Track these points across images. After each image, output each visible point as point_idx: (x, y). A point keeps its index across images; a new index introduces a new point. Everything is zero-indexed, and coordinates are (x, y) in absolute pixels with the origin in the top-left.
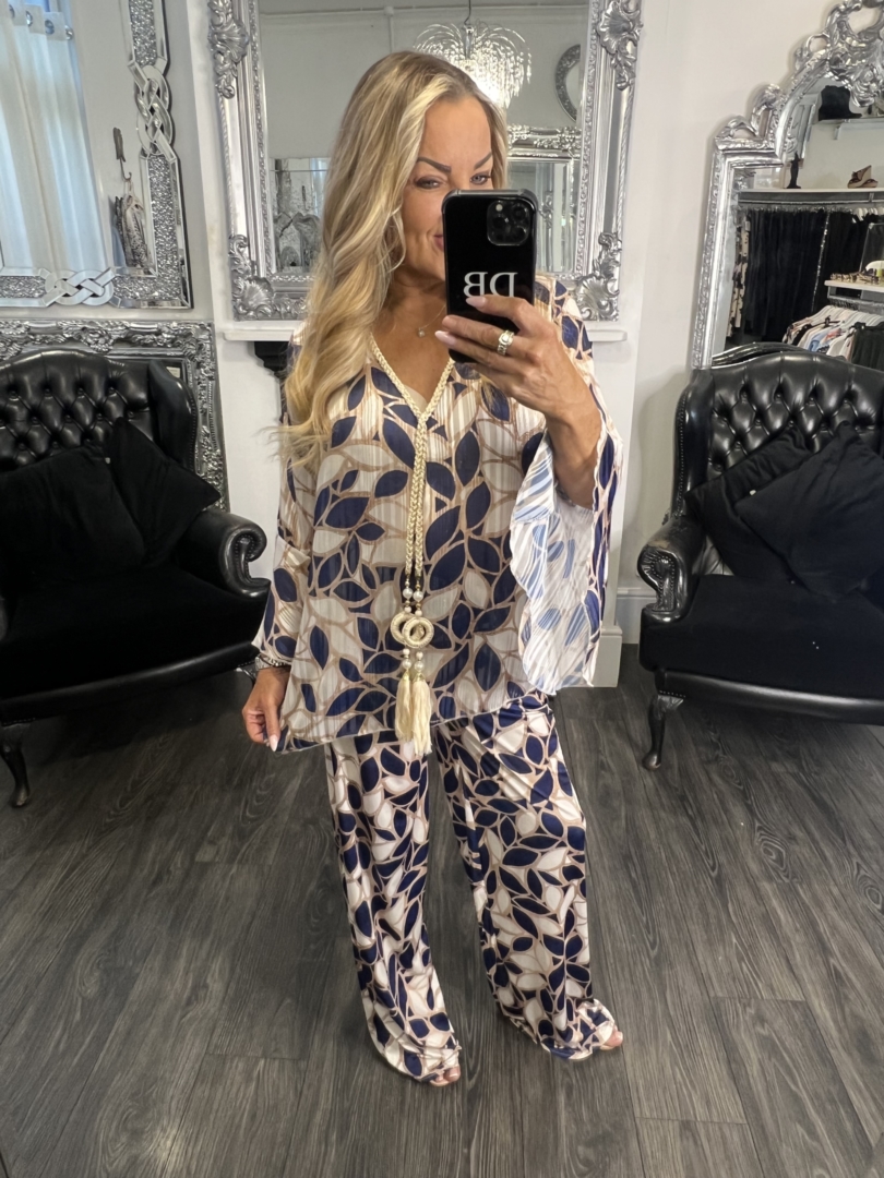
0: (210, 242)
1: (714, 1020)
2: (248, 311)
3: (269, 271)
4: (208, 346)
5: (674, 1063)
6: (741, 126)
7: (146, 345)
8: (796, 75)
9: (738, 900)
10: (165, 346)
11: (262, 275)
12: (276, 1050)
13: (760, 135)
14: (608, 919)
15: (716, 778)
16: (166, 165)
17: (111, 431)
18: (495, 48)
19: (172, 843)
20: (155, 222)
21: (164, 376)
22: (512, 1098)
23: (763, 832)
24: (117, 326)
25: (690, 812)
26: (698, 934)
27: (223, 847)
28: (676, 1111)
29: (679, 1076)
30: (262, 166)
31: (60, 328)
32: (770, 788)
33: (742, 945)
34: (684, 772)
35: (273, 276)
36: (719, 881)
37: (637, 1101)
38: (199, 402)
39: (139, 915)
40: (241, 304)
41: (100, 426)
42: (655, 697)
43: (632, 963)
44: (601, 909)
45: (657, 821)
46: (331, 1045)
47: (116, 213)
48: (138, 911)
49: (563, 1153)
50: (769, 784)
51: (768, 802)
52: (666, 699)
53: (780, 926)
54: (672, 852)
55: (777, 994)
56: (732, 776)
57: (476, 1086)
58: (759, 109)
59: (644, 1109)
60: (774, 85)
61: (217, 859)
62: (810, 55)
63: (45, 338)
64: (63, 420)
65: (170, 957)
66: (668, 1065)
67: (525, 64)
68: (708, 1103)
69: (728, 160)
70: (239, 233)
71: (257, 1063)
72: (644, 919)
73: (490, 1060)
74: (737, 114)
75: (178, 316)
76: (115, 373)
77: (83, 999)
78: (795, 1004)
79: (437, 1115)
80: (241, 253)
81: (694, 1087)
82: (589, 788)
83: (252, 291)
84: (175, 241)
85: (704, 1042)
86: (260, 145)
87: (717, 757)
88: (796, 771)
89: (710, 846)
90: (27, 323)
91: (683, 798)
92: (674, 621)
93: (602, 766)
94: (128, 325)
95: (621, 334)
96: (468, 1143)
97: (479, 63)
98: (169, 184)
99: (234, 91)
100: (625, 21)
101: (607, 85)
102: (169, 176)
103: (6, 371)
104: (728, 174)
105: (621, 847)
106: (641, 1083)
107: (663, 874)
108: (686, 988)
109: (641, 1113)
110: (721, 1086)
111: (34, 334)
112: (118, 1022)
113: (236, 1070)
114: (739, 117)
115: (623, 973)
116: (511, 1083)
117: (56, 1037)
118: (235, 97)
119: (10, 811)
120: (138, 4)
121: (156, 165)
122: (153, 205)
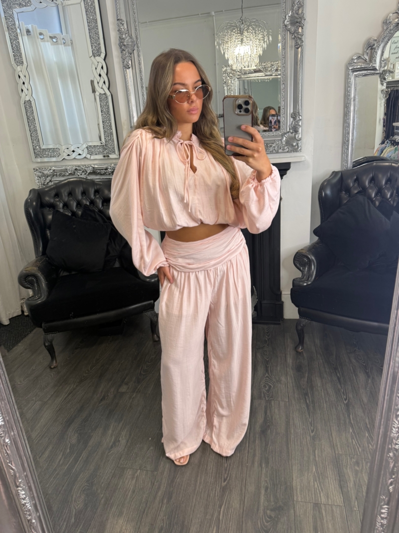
1: (336, 463)
5: (315, 480)
9: (355, 414)
10: (109, 174)
12: (145, 467)
13: (369, 61)
14: (293, 420)
15: (353, 360)
16: (107, 97)
19: (110, 384)
22: (241, 490)
24: (89, 167)
25: (338, 375)
26: (334, 428)
27: (131, 386)
28: (313, 499)
29: (316, 486)
31: (67, 169)
33: (354, 433)
34: (338, 357)
36: (347, 405)
37: (296, 494)
39: (95, 412)
43: (302, 438)
44: (291, 415)
45: (322, 379)
49: (260, 513)
54: (328, 393)
56: (361, 359)
57: (226, 485)
59: (298, 497)
60: (374, 37)
61: (128, 391)
62: (390, 21)
63: (61, 174)
65: (106, 429)
66: (312, 480)
68: (328, 497)
69: (354, 73)
71: (137, 472)
72: (310, 420)
73: (234, 476)
75: (114, 161)
77: (71, 444)
79: (209, 495)
81: (322, 490)
82: (292, 363)
85: (330, 473)
87: (355, 350)
89: (345, 390)
90: (53, 168)
91: (336, 368)
94: (94, 166)
95: (303, 158)
96: (220, 507)
97: (246, 37)
98: (108, 106)
99: (130, 66)
100: (297, 18)
101: (291, 47)
102: (108, 102)
103: (54, 188)
104: (355, 80)
105: (304, 389)
106: (299, 487)
107: (322, 401)
108: (325, 449)
109: (297, 499)
110: (335, 491)
111: (56, 173)
112: (83, 453)
113: (129, 473)
114: (358, 54)
115: (297, 442)
116: (242, 484)
117: (60, 458)
118: (131, 68)
119: (48, 370)
120: (93, 31)
121: (103, 97)
122: (102, 115)
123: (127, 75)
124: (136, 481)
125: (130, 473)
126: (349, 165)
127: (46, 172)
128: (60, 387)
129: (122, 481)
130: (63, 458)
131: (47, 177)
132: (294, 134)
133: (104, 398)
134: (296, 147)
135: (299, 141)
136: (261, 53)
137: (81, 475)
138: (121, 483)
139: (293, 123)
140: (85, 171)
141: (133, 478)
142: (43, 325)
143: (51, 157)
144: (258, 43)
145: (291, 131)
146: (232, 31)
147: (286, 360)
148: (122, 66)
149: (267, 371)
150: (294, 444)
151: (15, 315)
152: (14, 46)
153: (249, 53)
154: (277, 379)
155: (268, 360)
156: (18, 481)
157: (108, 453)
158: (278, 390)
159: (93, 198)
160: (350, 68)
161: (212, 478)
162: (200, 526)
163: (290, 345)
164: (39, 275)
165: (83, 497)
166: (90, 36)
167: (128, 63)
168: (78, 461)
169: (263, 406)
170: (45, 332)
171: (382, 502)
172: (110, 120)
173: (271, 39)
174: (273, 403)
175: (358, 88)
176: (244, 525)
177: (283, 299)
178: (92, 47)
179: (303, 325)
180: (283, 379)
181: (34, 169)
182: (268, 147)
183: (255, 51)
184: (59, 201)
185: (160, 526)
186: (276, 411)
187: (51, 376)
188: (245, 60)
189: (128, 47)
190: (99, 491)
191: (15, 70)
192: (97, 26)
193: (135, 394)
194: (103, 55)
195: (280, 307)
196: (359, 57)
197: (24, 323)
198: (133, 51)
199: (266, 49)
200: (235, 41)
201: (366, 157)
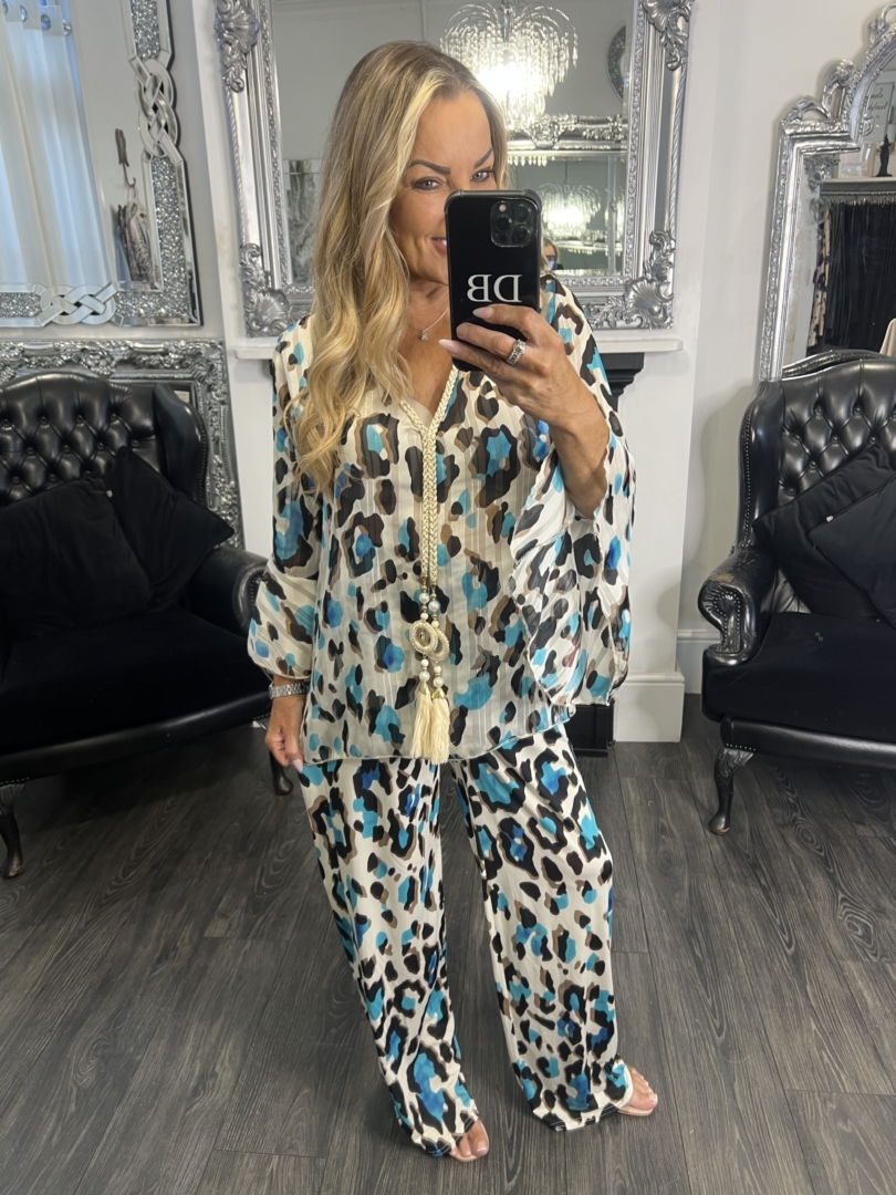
0: (219, 251)
1: (789, 1117)
2: (262, 327)
3: (285, 282)
4: (219, 367)
5: (743, 1165)
6: (810, 106)
7: (151, 367)
8: (871, 49)
9: (817, 981)
10: (172, 367)
11: (277, 287)
12: (291, 1147)
13: (833, 116)
14: (668, 1002)
15: (794, 844)
16: (172, 168)
17: (114, 461)
18: (536, 29)
19: (179, 916)
20: (160, 232)
21: (172, 402)
23: (848, 905)
24: (119, 346)
25: (763, 882)
26: (772, 1021)
27: (236, 920)
29: (748, 1178)
30: (275, 167)
31: (57, 350)
32: (857, 855)
33: (823, 1033)
34: (756, 836)
35: (289, 287)
36: (796, 959)
38: (211, 430)
39: (142, 995)
40: (254, 319)
41: (102, 456)
42: (721, 751)
43: (695, 1051)
44: (660, 990)
45: (724, 892)
46: (353, 1140)
47: (120, 223)
48: (140, 991)
50: (854, 850)
51: (853, 870)
52: (733, 753)
53: (868, 1011)
54: (743, 929)
55: (863, 1088)
56: (812, 842)
57: (516, 1188)
58: (830, 87)
60: (847, 60)
61: (229, 934)
62: (886, 27)
63: (40, 361)
64: (61, 449)
65: (176, 1041)
66: (736, 1165)
67: (571, 46)
69: (797, 145)
70: (251, 241)
71: (269, 1161)
72: (710, 1001)
73: (533, 1160)
74: (805, 94)
75: (186, 334)
76: (117, 398)
77: (79, 1088)
78: (882, 1097)
80: (254, 264)
81: (765, 1191)
82: (648, 854)
83: (266, 304)
84: (182, 253)
85: (779, 1143)
86: (273, 143)
87: (795, 819)
88: (886, 835)
90: (21, 344)
91: (755, 866)
92: (740, 664)
93: (662, 830)
94: (132, 345)
95: (676, 343)
97: (517, 46)
98: (175, 190)
99: (243, 85)
101: (657, 66)
102: (175, 180)
104: (797, 161)
105: (684, 921)
106: (704, 1186)
107: (732, 951)
108: (758, 1079)
110: (796, 1191)
111: (29, 357)
112: (117, 1113)
113: (247, 1167)
114: (806, 97)
115: (685, 1063)
116: (556, 1184)
117: (49, 1129)
118: (245, 91)
121: (162, 166)
124: (270, 1188)
125: (252, 1165)
128: (43, 927)
129: (230, 1188)
130: (59, 1129)
131: (5, 367)
132: (654, 283)
133: (164, 956)
134: (661, 316)
135: (667, 301)
139: (654, 257)
140: (107, 357)
143: (15, 316)
144: (545, 65)
146: (483, 29)
147: (631, 847)
148: (220, 84)
150: (679, 1068)
157: (187, 1110)
167: (237, 76)
168: (102, 1136)
175: (803, 182)
178: (136, 34)
182: (590, 312)
186: (622, 979)
189: (241, 36)
193: (249, 944)
194: (165, 57)
198: (253, 46)
200: (490, 56)
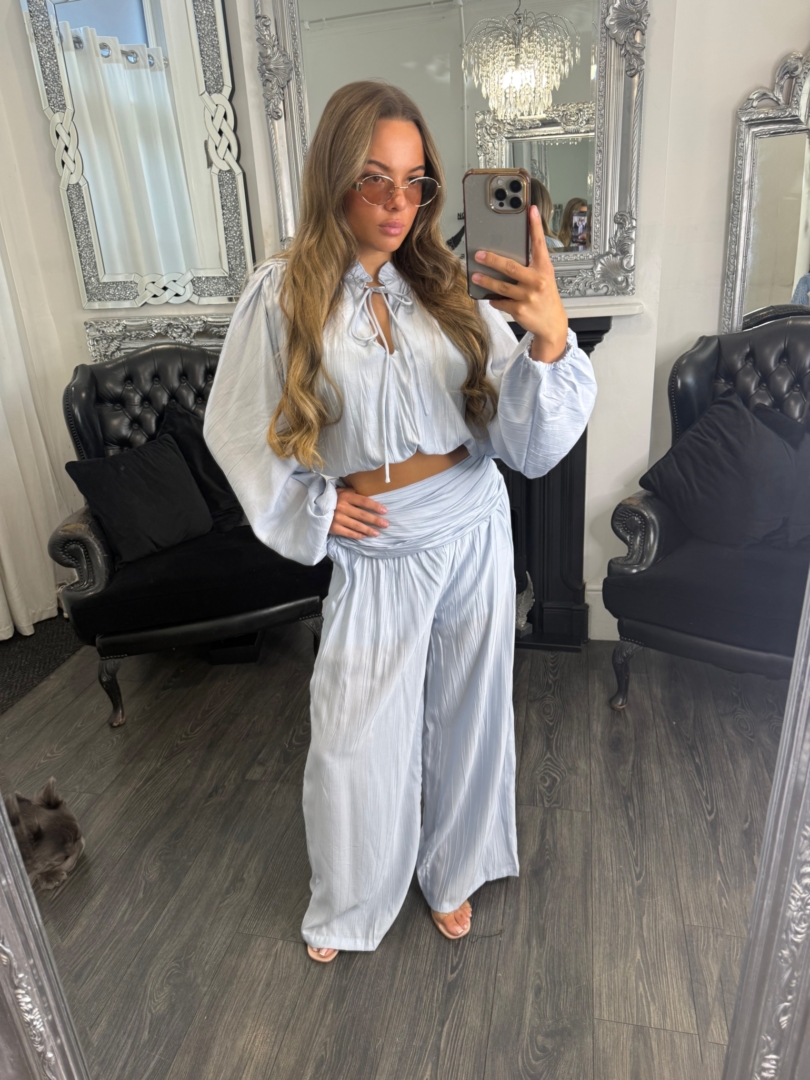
0: (266, 244)
1: (684, 945)
5: (639, 977)
7: (220, 337)
9: (729, 843)
13: (784, 104)
14: (599, 851)
15: (730, 731)
16: (233, 178)
18: (542, 35)
19: (228, 763)
20: (225, 229)
22: (486, 993)
24: (197, 321)
25: (697, 760)
26: (684, 870)
27: (270, 768)
28: (633, 1017)
29: (641, 989)
31: (151, 325)
33: (726, 883)
34: (699, 724)
36: (714, 826)
37: (598, 1005)
39: (196, 820)
43: (615, 889)
44: (595, 841)
45: (662, 767)
48: (195, 817)
49: (523, 1040)
54: (673, 797)
57: (456, 980)
58: (782, 78)
59: (603, 1011)
60: (798, 52)
61: (264, 778)
63: (138, 334)
65: (217, 854)
66: (634, 978)
67: (573, 47)
68: (664, 1014)
69: (753, 130)
71: (276, 944)
72: (634, 853)
74: (761, 85)
77: (146, 882)
79: (419, 999)
81: (653, 999)
82: (602, 733)
84: (243, 244)
85: (671, 964)
87: (735, 710)
89: (711, 792)
90: (124, 322)
91: (692, 748)
94: (205, 319)
95: (638, 307)
96: (442, 1023)
97: (526, 51)
98: (236, 195)
99: (281, 113)
100: (633, 13)
101: (619, 73)
102: (236, 188)
103: (123, 364)
104: (753, 144)
105: (624, 788)
106: (605, 991)
107: (660, 814)
108: (663, 915)
109: (600, 1015)
110: (679, 1001)
111: (130, 331)
112: (171, 902)
113: (259, 946)
114: (762, 87)
115: (605, 898)
116: (488, 980)
117: (123, 909)
118: (283, 118)
119: (107, 730)
120: (207, 41)
121: (225, 179)
122: (223, 214)
123: (275, 133)
124: (274, 963)
125: (263, 946)
126: (735, 325)
127: (109, 330)
128: (130, 766)
129: (245, 961)
130: (130, 910)
131: (112, 340)
132: (619, 257)
133: (215, 790)
134: (624, 284)
135: (629, 271)
136: (557, 84)
137: (165, 945)
138: (243, 966)
139: (618, 234)
140: (187, 329)
141: (267, 956)
142: (97, 639)
143: (119, 299)
144: (551, 64)
145: (614, 251)
146: (497, 38)
147: (589, 727)
148: (265, 113)
149: (549, 747)
150: (600, 902)
151: (45, 617)
152: (47, 70)
153: (533, 85)
154: (570, 764)
155: (551, 724)
156: (17, 977)
157: (221, 903)
158: (570, 787)
159: (203, 386)
160: (743, 119)
161: (429, 963)
162: (400, 1059)
163: (598, 693)
164: (91, 539)
165: (166, 989)
166: (201, 51)
167: (277, 107)
168: (159, 917)
169: (539, 821)
170: (102, 655)
171: (764, 1047)
172: (239, 225)
173: (578, 55)
174: (558, 816)
175: (758, 161)
176: (489, 1063)
177: (588, 600)
178: (205, 74)
179: (628, 655)
180: (582, 765)
181: (86, 324)
182: (563, 283)
183: (545, 80)
184: (135, 391)
185: (319, 1056)
186: (565, 831)
187: (113, 742)
188: (523, 99)
189: (278, 74)
190: (199, 980)
191: (48, 122)
192: (216, 30)
193: (278, 786)
194: (227, 91)
195: (582, 614)
196: (764, 96)
197: (63, 633)
198: (288, 81)
199: (567, 76)
200: (503, 61)
201: (772, 307)
